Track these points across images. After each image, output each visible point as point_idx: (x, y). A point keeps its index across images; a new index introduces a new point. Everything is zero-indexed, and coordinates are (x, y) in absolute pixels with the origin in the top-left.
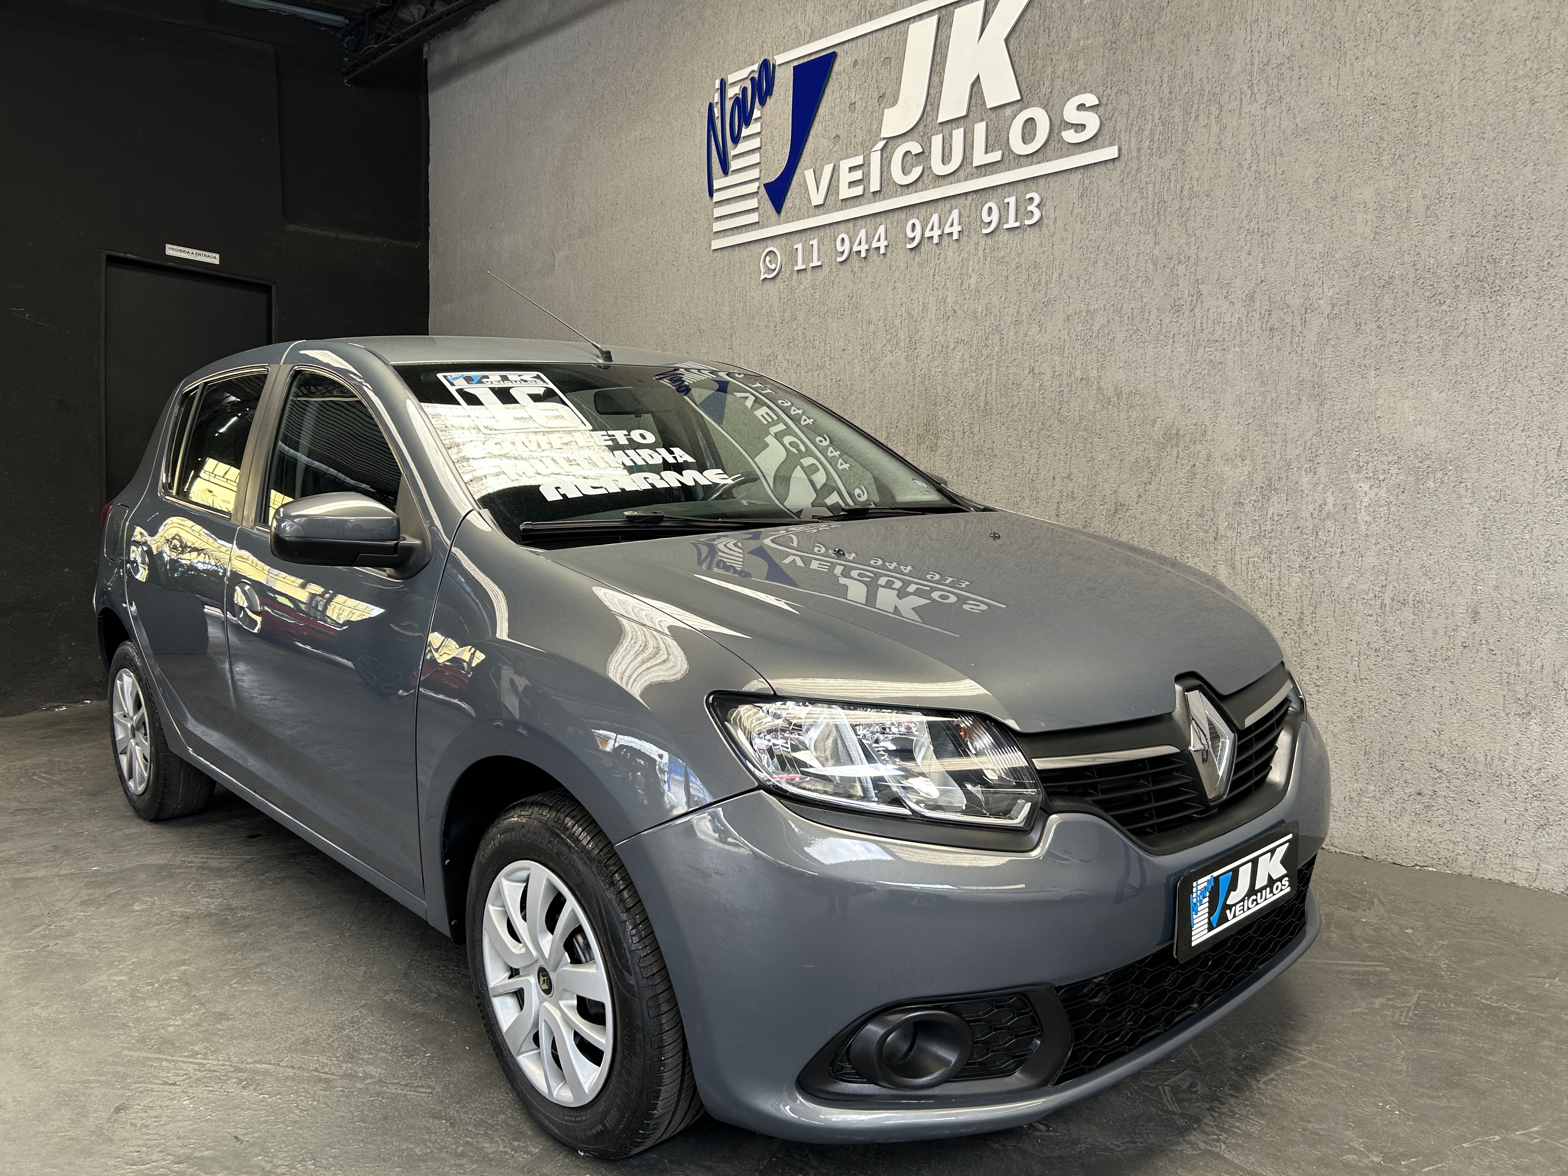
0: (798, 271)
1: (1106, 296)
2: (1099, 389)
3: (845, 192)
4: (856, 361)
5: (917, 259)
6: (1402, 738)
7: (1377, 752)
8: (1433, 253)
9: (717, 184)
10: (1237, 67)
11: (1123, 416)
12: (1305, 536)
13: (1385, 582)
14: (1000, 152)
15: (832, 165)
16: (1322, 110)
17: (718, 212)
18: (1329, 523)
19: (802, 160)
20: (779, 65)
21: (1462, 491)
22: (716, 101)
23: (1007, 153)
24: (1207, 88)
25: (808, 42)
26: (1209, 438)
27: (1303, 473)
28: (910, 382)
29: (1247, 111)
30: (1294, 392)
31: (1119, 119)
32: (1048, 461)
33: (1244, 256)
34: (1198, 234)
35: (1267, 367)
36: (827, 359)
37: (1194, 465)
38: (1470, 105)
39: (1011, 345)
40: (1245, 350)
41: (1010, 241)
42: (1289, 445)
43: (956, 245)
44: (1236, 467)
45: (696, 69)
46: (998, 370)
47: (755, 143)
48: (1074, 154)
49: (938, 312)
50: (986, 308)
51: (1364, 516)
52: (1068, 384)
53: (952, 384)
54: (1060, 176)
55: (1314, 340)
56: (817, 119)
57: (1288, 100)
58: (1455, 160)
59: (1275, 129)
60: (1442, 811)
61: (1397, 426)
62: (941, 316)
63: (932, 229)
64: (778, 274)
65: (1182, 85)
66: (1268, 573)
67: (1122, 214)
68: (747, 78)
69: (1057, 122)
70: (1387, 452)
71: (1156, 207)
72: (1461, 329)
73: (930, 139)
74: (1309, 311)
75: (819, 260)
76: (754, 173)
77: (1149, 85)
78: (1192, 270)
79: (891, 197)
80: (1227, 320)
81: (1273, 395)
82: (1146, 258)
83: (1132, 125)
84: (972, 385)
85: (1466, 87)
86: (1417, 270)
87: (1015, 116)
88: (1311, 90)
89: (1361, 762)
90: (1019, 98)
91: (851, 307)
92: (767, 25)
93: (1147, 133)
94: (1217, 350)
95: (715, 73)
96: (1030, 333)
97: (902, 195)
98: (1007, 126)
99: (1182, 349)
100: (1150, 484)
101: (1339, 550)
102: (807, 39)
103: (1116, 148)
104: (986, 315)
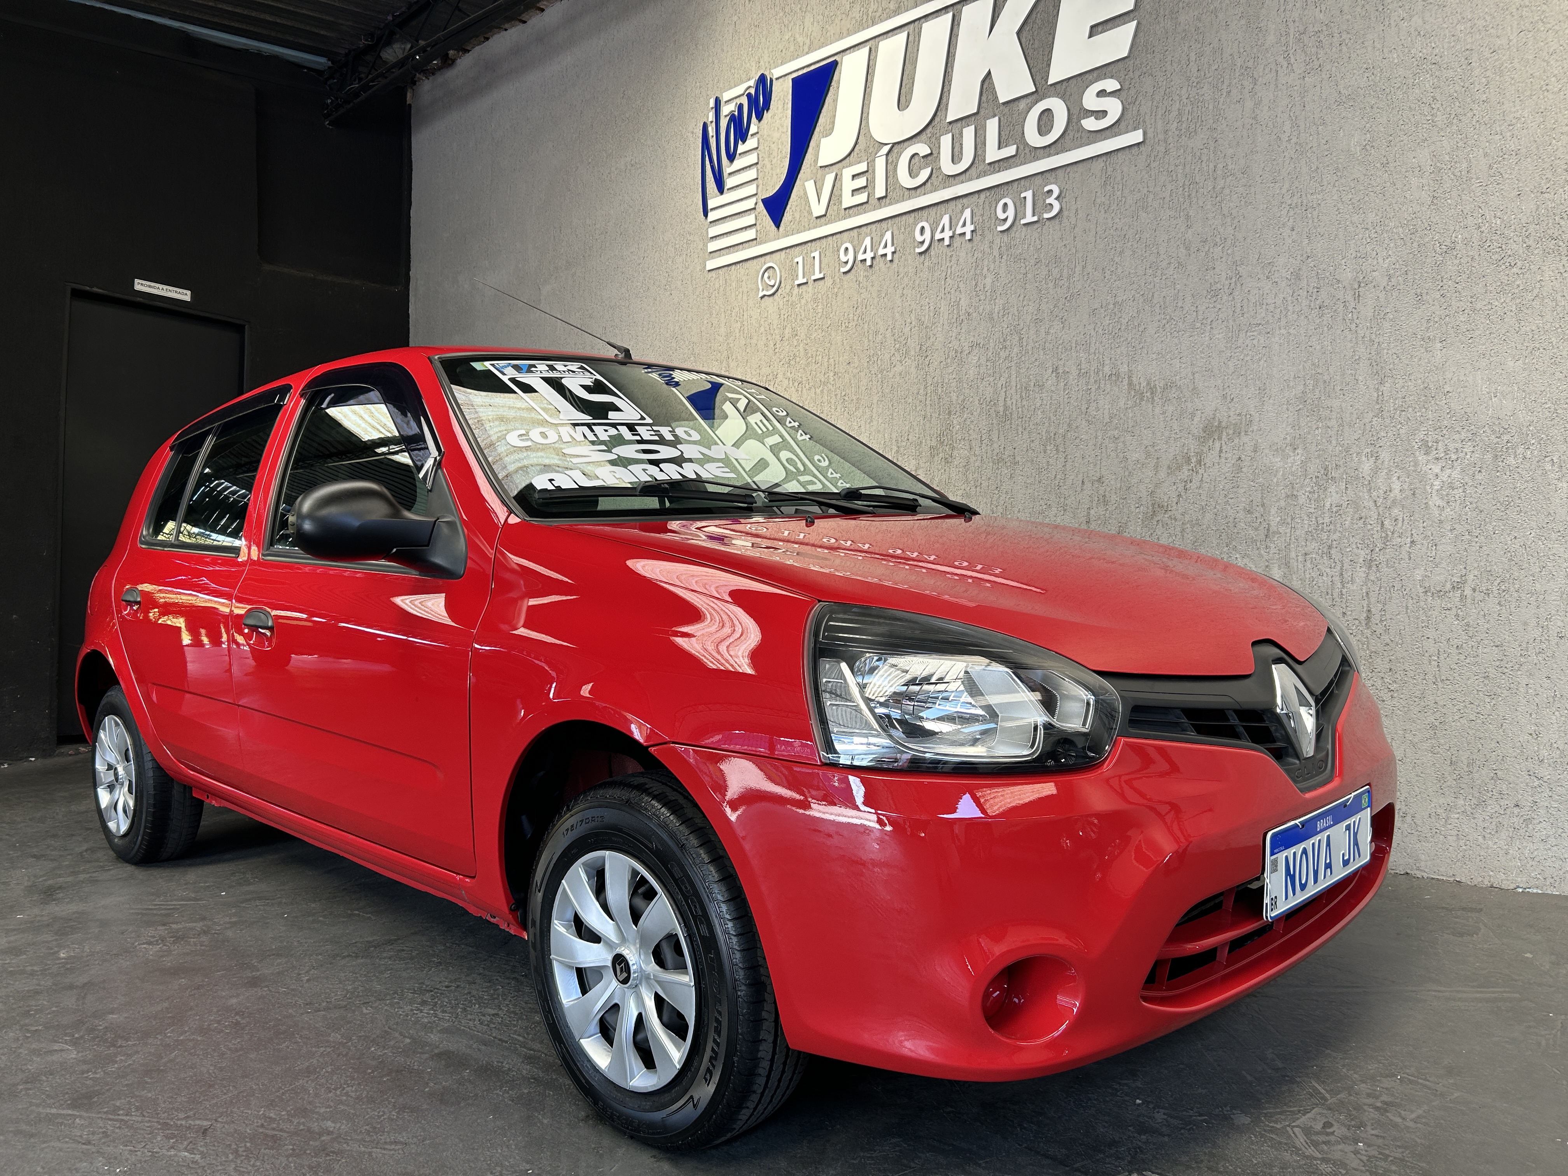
0: (799, 285)
1: (1135, 286)
2: (1130, 384)
3: (848, 200)
4: (863, 374)
5: (926, 264)
6: (1494, 744)
7: (1465, 762)
8: (1499, 214)
9: (711, 204)
10: (1271, 39)
11: (1158, 410)
12: (1369, 527)
13: (1464, 571)
14: (1015, 146)
15: (833, 175)
16: (1366, 75)
17: (713, 231)
18: (1396, 511)
19: (802, 172)
20: (777, 79)
21: (1548, 467)
22: (710, 120)
23: (1022, 147)
24: (1239, 62)
25: (807, 53)
26: (1255, 428)
27: (1364, 458)
28: (921, 391)
29: (1284, 82)
30: (1350, 372)
31: (1143, 103)
32: (1077, 465)
33: (1286, 232)
34: (1234, 214)
35: (1318, 347)
36: (832, 374)
37: (1240, 458)
38: (1531, 57)
39: (1031, 344)
40: (1291, 331)
41: (1028, 236)
42: (1346, 428)
43: (969, 245)
44: (1288, 456)
45: (689, 90)
46: (1018, 372)
47: (752, 159)
48: (1095, 142)
49: (951, 316)
50: (1004, 308)
51: (1436, 500)
52: (1096, 381)
53: (967, 391)
54: (1080, 165)
55: (1370, 314)
56: (817, 129)
57: (1328, 67)
58: (1518, 115)
59: (1316, 98)
60: (1544, 824)
61: (1469, 400)
62: (954, 320)
63: (943, 231)
64: (777, 290)
65: (1211, 62)
66: (1328, 570)
67: (1150, 200)
68: (743, 95)
69: (1075, 111)
70: (1460, 429)
71: (1187, 190)
72: (1536, 292)
73: (938, 140)
74: (1362, 285)
75: (820, 272)
76: (751, 189)
77: (1175, 65)
78: (1229, 252)
79: (897, 202)
80: (1270, 301)
81: (1326, 377)
82: (1178, 243)
83: (1157, 107)
84: (990, 390)
85: (1524, 40)
86: (1482, 232)
87: (1030, 109)
88: (1353, 56)
89: (1446, 774)
90: (1034, 90)
91: (856, 318)
92: (763, 40)
93: (1174, 113)
94: (1259, 334)
95: (709, 93)
96: (1052, 331)
97: (909, 198)
98: (1021, 120)
99: (1220, 336)
100: (1191, 482)
101: (1409, 540)
102: (806, 50)
103: (1140, 132)
104: (1004, 315)
